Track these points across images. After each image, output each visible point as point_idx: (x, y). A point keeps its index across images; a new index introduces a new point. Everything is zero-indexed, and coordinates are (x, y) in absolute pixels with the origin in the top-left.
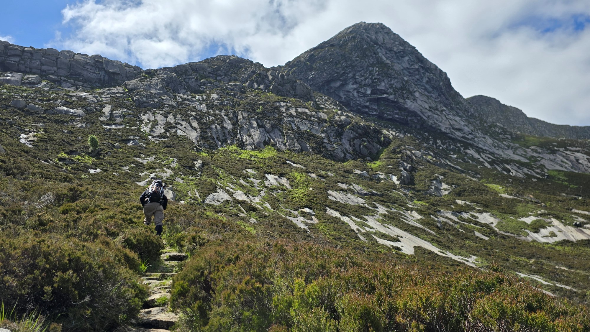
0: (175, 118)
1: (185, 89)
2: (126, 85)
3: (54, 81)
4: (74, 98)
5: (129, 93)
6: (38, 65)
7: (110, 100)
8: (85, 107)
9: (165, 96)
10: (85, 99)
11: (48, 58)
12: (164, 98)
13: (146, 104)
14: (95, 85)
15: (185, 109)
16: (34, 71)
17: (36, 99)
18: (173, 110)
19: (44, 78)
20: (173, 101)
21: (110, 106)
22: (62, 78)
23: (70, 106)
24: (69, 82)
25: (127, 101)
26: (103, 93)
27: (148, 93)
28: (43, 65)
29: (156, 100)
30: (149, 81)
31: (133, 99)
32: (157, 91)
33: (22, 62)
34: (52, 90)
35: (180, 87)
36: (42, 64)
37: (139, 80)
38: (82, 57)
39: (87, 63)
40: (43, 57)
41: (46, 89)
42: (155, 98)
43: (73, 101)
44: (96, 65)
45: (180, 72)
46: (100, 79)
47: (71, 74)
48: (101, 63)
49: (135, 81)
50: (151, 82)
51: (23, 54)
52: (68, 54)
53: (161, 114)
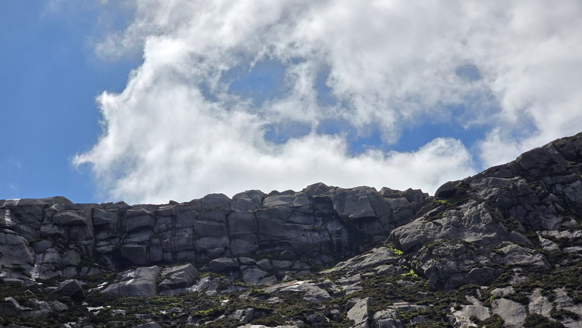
0: (551, 300)
1: (558, 213)
2: (395, 241)
3: (225, 270)
4: (274, 300)
5: (407, 259)
6: (188, 239)
7: (362, 285)
8: (301, 314)
9: (505, 245)
10: (299, 295)
11: (209, 219)
12: (505, 250)
13: (459, 278)
14: (319, 262)
15: (572, 268)
16: (181, 255)
17: (186, 316)
18: (540, 279)
19: (204, 268)
20: (534, 254)
21: (365, 301)
22: (244, 259)
23: (267, 320)
24: (259, 267)
25: (405, 279)
26: (341, 273)
27: (459, 246)
28: (200, 237)
29: (484, 260)
30: (455, 214)
31: (419, 272)
32: (480, 236)
33: (156, 241)
34: (223, 292)
35: (543, 211)
36: (197, 236)
37: (426, 218)
38: (282, 199)
39: (295, 210)
40: (197, 218)
41: (210, 293)
42: (479, 254)
43: (273, 306)
44: (315, 209)
45: (533, 172)
46: (330, 244)
47: (262, 247)
48: (328, 201)
49: (417, 222)
50: (460, 215)
51: (156, 223)
52: (249, 200)
53: (506, 297)
